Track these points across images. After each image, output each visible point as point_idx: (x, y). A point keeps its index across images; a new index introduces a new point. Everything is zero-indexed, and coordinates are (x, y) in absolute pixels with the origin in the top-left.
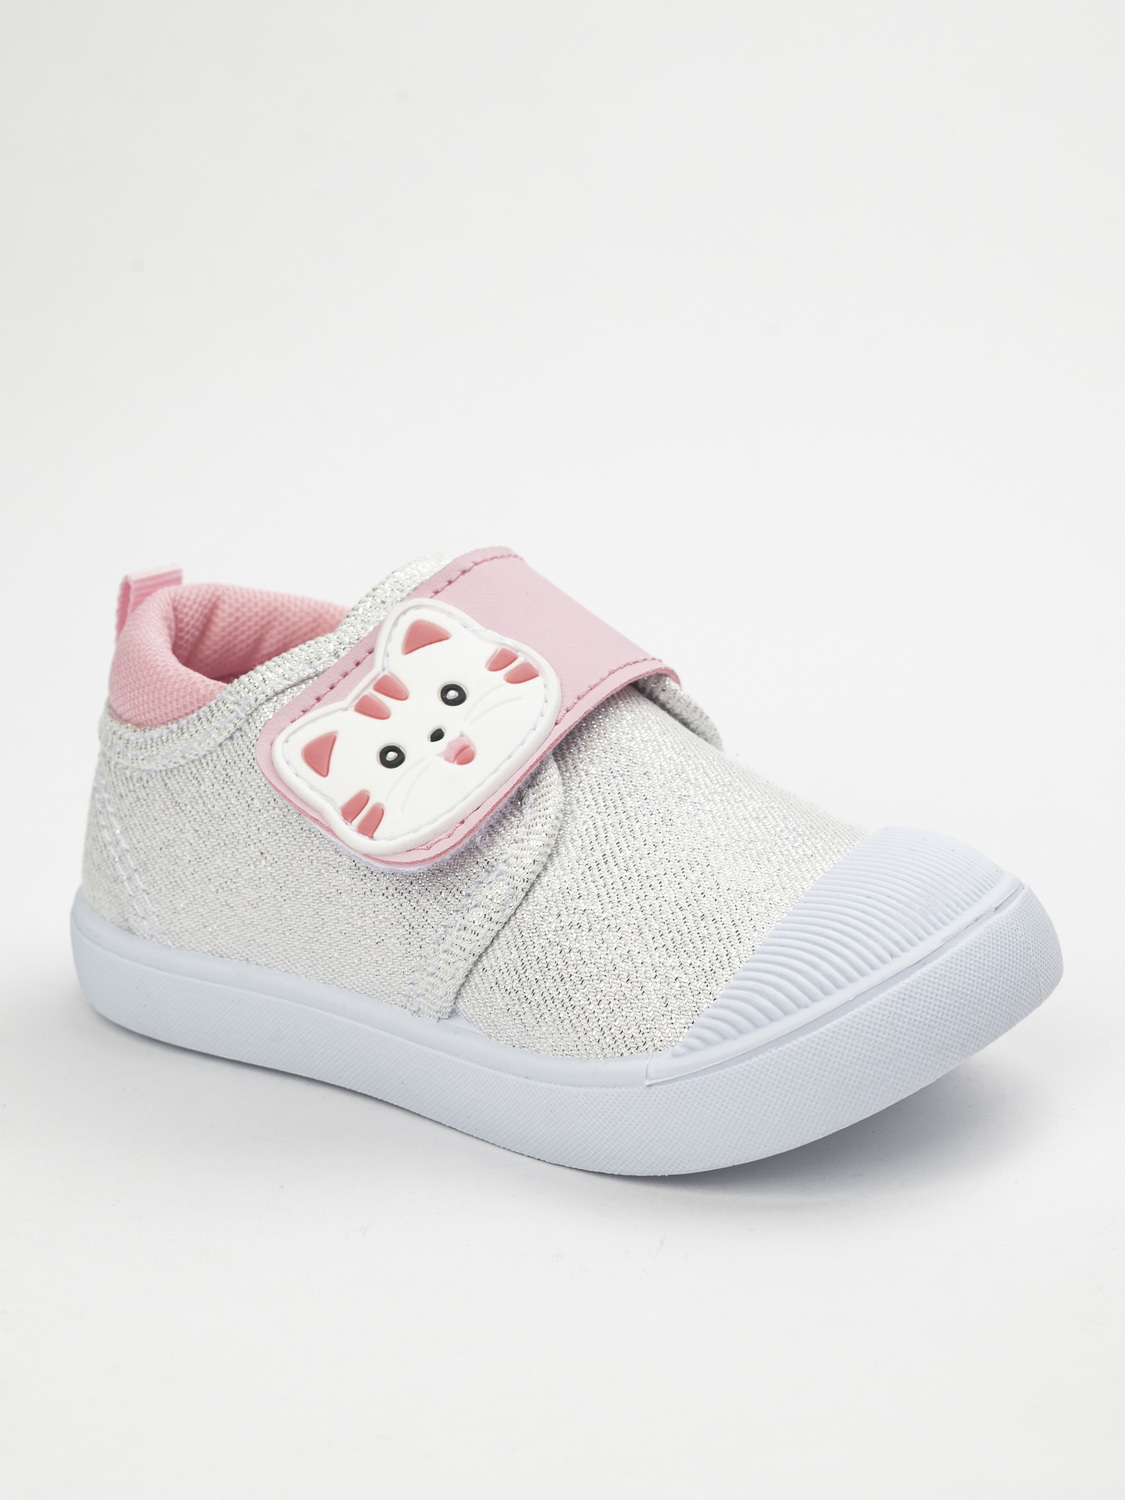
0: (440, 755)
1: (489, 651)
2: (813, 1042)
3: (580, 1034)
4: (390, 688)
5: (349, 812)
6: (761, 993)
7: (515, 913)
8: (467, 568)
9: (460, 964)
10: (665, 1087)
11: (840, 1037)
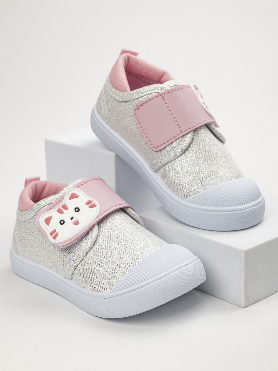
0: (72, 223)
1: (86, 200)
2: (138, 292)
3: (93, 286)
4: (65, 207)
6: (129, 280)
7: (84, 258)
8: (86, 182)
9: (72, 268)
10: (107, 299)
11: (144, 291)
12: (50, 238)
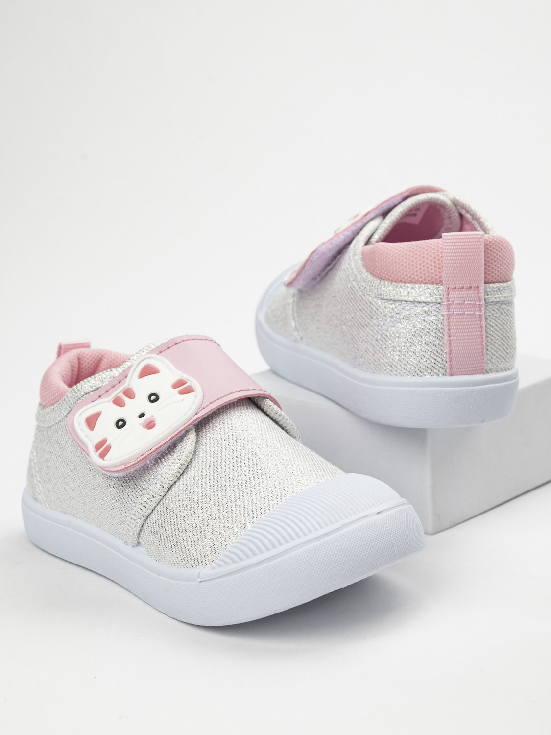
1: (174, 379)
2: (270, 566)
3: (179, 556)
4: (129, 394)
5: (97, 447)
6: (252, 542)
7: (162, 499)
9: (138, 520)
10: (206, 583)
12: (95, 456)
